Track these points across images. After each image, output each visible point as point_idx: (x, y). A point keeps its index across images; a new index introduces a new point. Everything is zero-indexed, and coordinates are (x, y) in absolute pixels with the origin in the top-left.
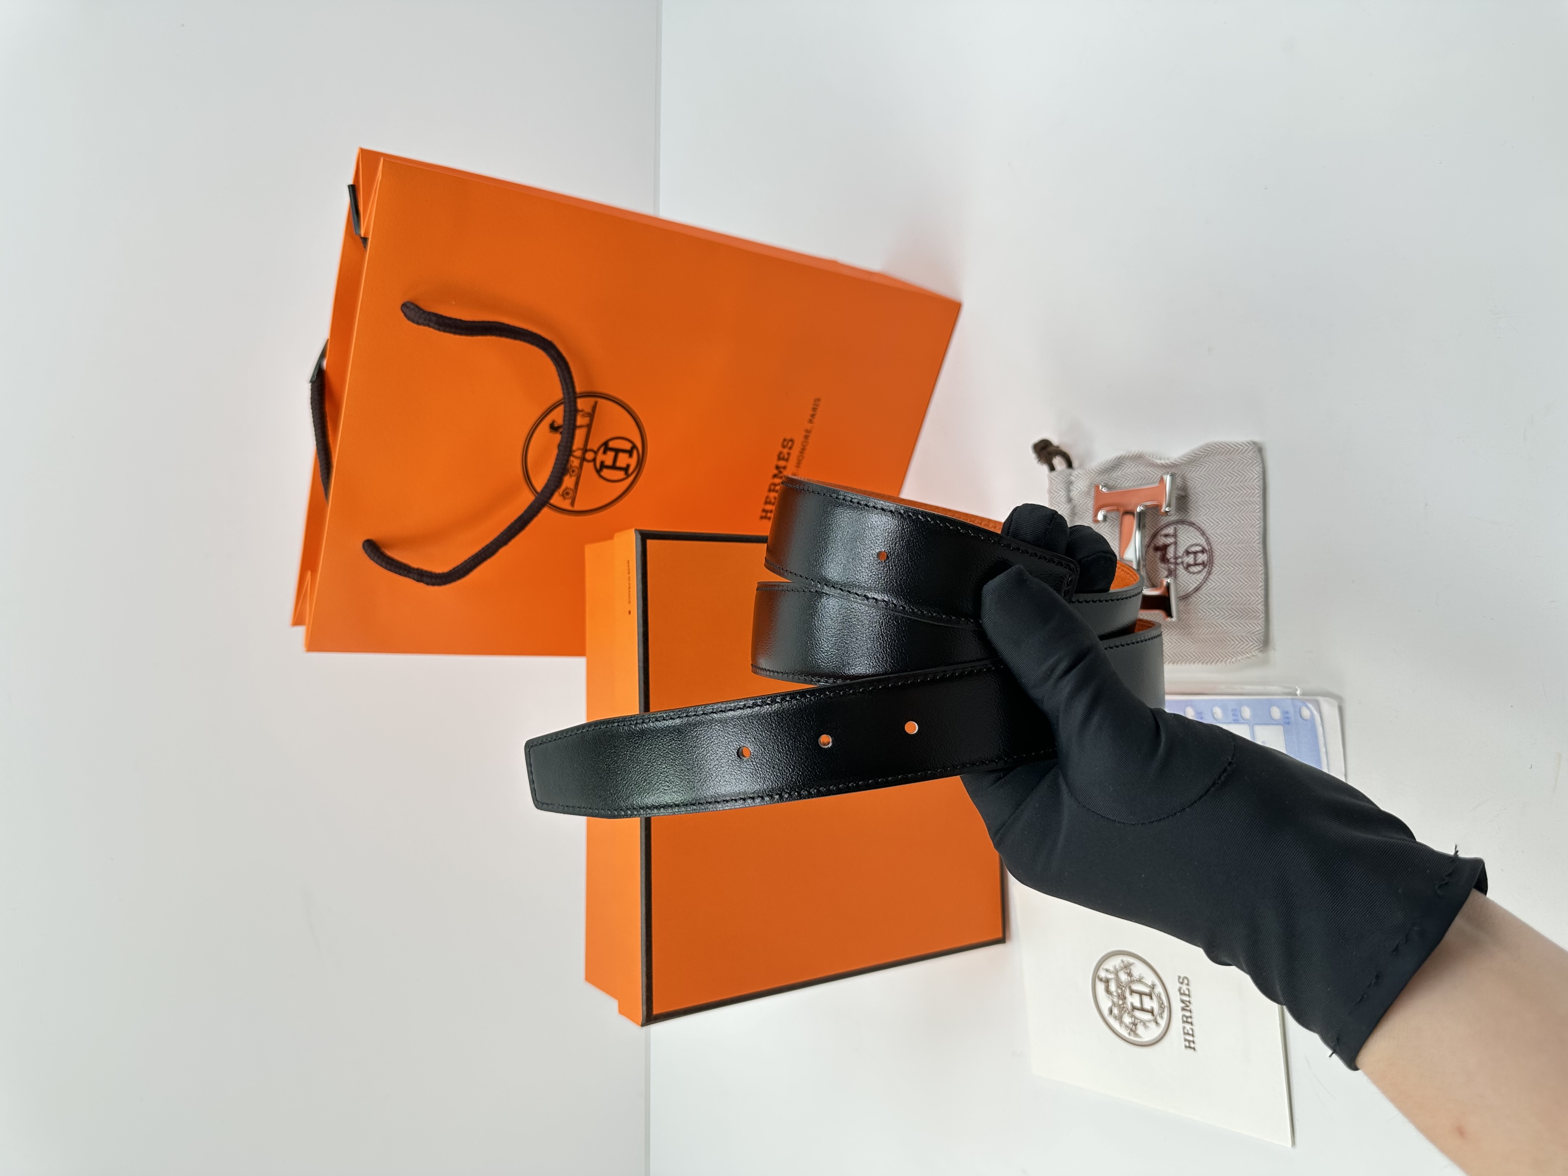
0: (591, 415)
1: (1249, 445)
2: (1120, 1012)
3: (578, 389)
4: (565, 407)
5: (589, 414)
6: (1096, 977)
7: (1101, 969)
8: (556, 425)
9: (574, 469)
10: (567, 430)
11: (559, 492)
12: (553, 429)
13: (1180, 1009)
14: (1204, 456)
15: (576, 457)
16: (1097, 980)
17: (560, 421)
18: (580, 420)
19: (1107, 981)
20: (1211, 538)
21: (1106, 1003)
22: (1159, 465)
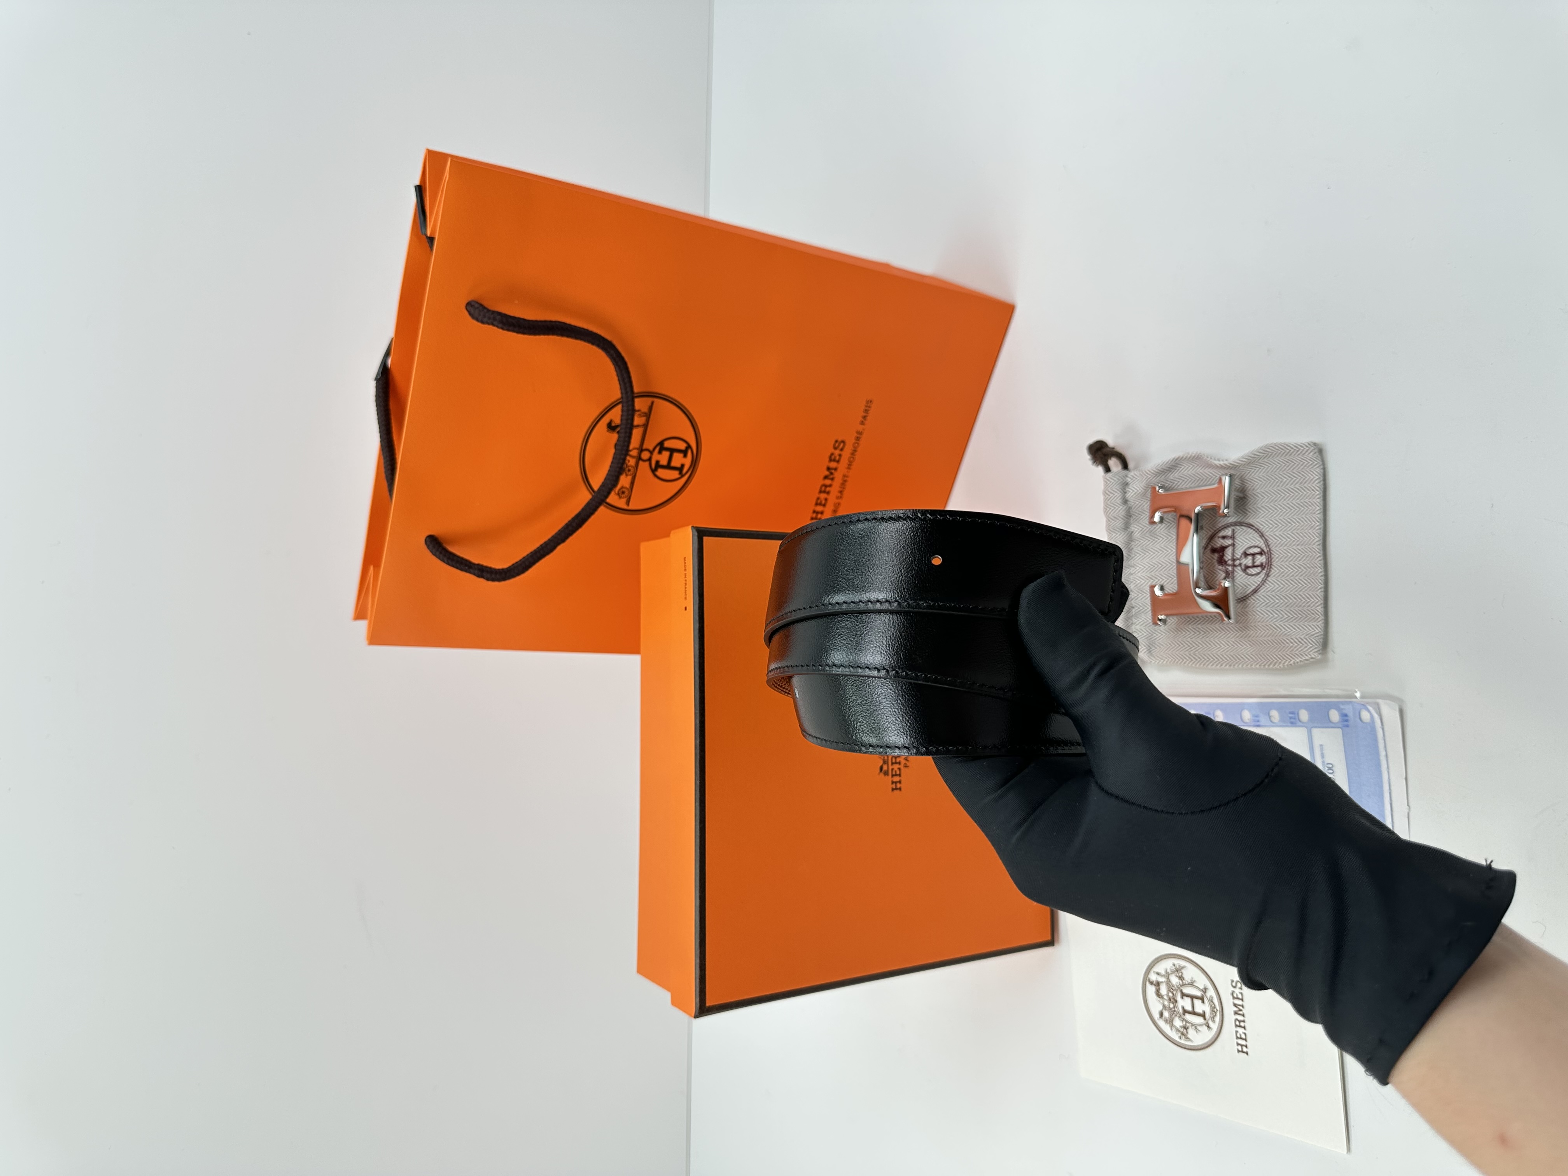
0: (648, 415)
1: (1309, 446)
2: (1171, 1016)
3: (636, 390)
4: (623, 406)
5: (645, 413)
6: (1146, 980)
7: (1152, 972)
8: (613, 425)
9: (630, 468)
10: (624, 430)
11: (615, 492)
12: (610, 429)
13: (1233, 1013)
14: (1263, 457)
15: (633, 457)
16: (1147, 983)
17: (617, 421)
18: (638, 420)
19: (1158, 984)
20: (1270, 540)
21: (1156, 1006)
22: (1218, 466)
